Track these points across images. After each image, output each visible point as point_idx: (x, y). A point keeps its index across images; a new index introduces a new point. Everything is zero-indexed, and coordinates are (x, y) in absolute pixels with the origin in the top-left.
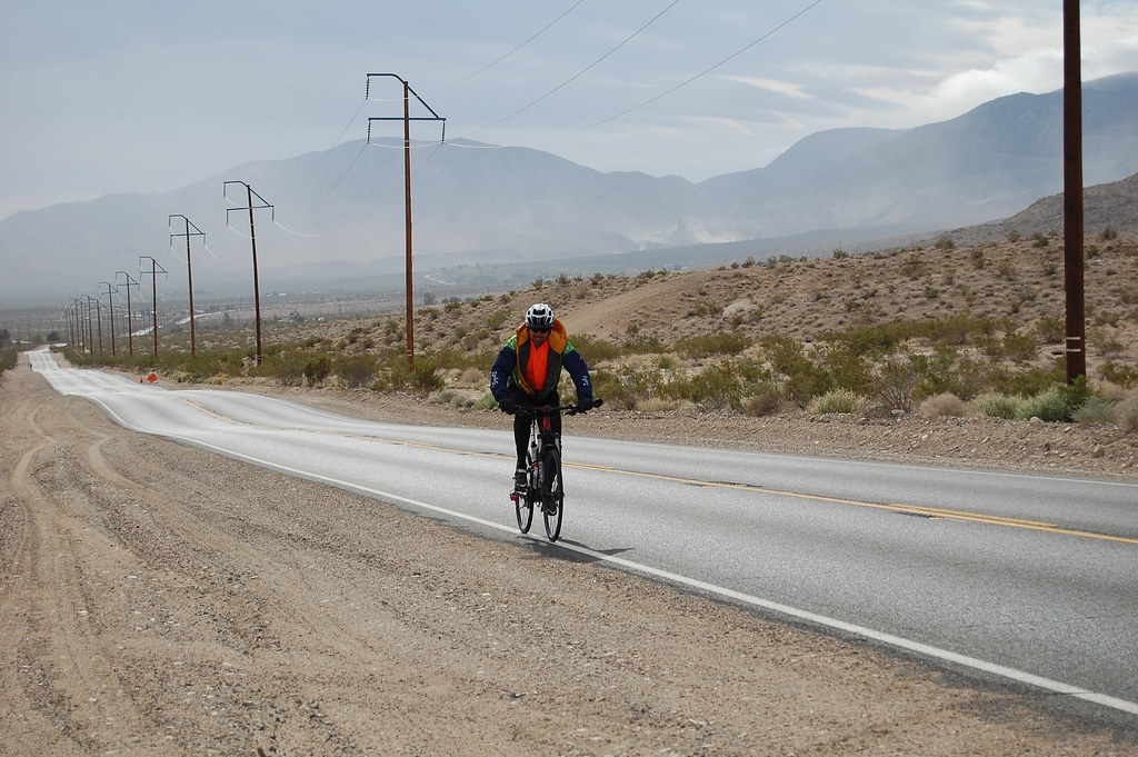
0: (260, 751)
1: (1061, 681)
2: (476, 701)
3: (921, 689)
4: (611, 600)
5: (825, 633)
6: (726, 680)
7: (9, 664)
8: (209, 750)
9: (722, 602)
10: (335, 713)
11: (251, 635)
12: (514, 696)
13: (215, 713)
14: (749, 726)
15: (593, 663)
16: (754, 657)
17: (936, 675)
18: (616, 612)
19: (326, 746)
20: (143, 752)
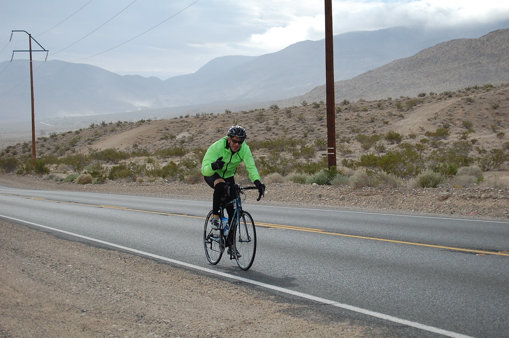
1: (327, 299)
2: (66, 313)
3: (266, 303)
4: (127, 267)
5: (223, 280)
6: (179, 301)
9: (177, 267)
12: (83, 311)
14: (189, 322)
15: (119, 296)
16: (192, 291)
17: (273, 297)
18: (129, 272)
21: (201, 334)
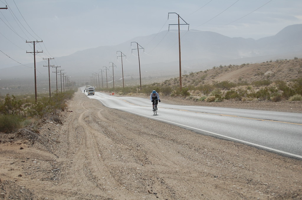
0: (149, 191)
2: (205, 178)
4: (239, 151)
5: (299, 160)
6: (272, 172)
7: (81, 169)
8: (135, 191)
9: (270, 151)
10: (167, 181)
11: (144, 161)
12: (215, 177)
13: (136, 181)
14: (280, 185)
15: (236, 168)
16: (280, 166)
18: (241, 154)
19: (166, 190)
20: (118, 191)
21: (287, 192)
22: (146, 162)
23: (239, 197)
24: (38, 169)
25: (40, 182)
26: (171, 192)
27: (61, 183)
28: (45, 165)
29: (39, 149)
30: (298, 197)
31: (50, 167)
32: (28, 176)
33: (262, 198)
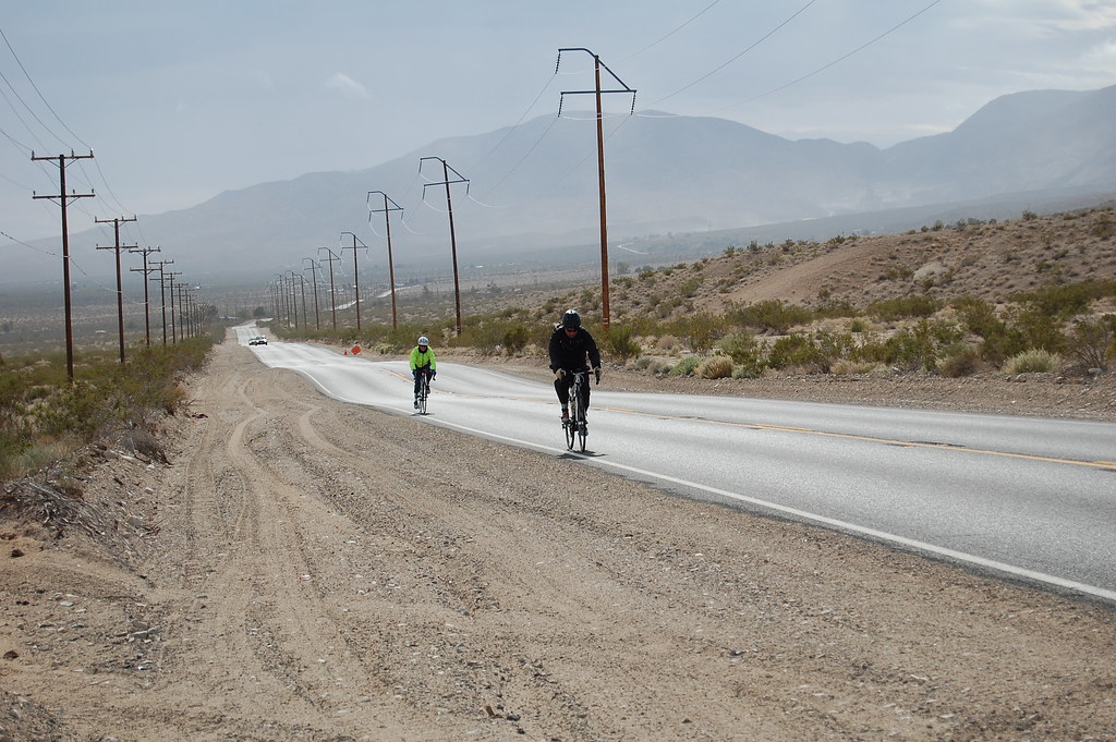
0: (489, 709)
2: (696, 658)
4: (824, 559)
5: (1041, 589)
6: (944, 635)
7: (237, 627)
8: (440, 709)
9: (934, 559)
10: (559, 672)
11: (470, 597)
12: (734, 654)
13: (441, 673)
14: (972, 681)
15: (810, 621)
16: (972, 613)
18: (830, 571)
19: (553, 703)
20: (375, 711)
21: (1000, 710)
22: (481, 604)
23: (822, 728)
24: (79, 631)
25: (87, 678)
26: (571, 713)
27: (163, 682)
28: (104, 615)
29: (83, 555)
30: (1040, 725)
31: (121, 623)
32: (40, 657)
33: (907, 732)
